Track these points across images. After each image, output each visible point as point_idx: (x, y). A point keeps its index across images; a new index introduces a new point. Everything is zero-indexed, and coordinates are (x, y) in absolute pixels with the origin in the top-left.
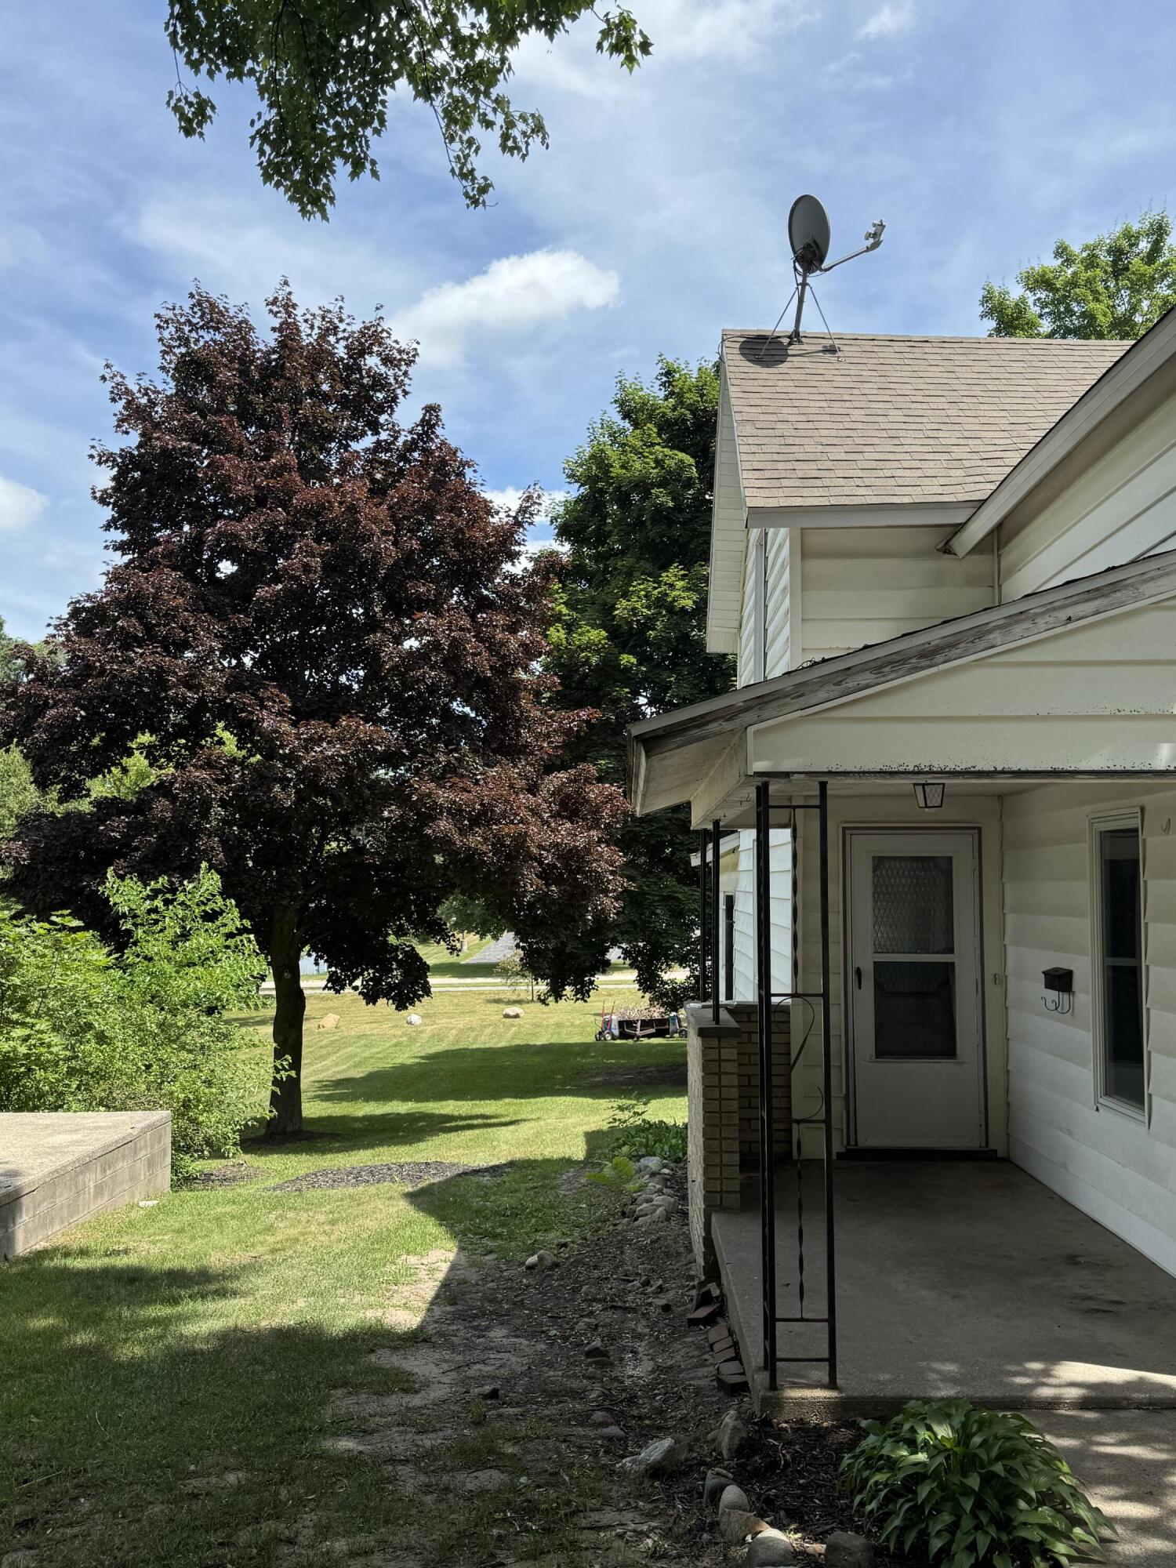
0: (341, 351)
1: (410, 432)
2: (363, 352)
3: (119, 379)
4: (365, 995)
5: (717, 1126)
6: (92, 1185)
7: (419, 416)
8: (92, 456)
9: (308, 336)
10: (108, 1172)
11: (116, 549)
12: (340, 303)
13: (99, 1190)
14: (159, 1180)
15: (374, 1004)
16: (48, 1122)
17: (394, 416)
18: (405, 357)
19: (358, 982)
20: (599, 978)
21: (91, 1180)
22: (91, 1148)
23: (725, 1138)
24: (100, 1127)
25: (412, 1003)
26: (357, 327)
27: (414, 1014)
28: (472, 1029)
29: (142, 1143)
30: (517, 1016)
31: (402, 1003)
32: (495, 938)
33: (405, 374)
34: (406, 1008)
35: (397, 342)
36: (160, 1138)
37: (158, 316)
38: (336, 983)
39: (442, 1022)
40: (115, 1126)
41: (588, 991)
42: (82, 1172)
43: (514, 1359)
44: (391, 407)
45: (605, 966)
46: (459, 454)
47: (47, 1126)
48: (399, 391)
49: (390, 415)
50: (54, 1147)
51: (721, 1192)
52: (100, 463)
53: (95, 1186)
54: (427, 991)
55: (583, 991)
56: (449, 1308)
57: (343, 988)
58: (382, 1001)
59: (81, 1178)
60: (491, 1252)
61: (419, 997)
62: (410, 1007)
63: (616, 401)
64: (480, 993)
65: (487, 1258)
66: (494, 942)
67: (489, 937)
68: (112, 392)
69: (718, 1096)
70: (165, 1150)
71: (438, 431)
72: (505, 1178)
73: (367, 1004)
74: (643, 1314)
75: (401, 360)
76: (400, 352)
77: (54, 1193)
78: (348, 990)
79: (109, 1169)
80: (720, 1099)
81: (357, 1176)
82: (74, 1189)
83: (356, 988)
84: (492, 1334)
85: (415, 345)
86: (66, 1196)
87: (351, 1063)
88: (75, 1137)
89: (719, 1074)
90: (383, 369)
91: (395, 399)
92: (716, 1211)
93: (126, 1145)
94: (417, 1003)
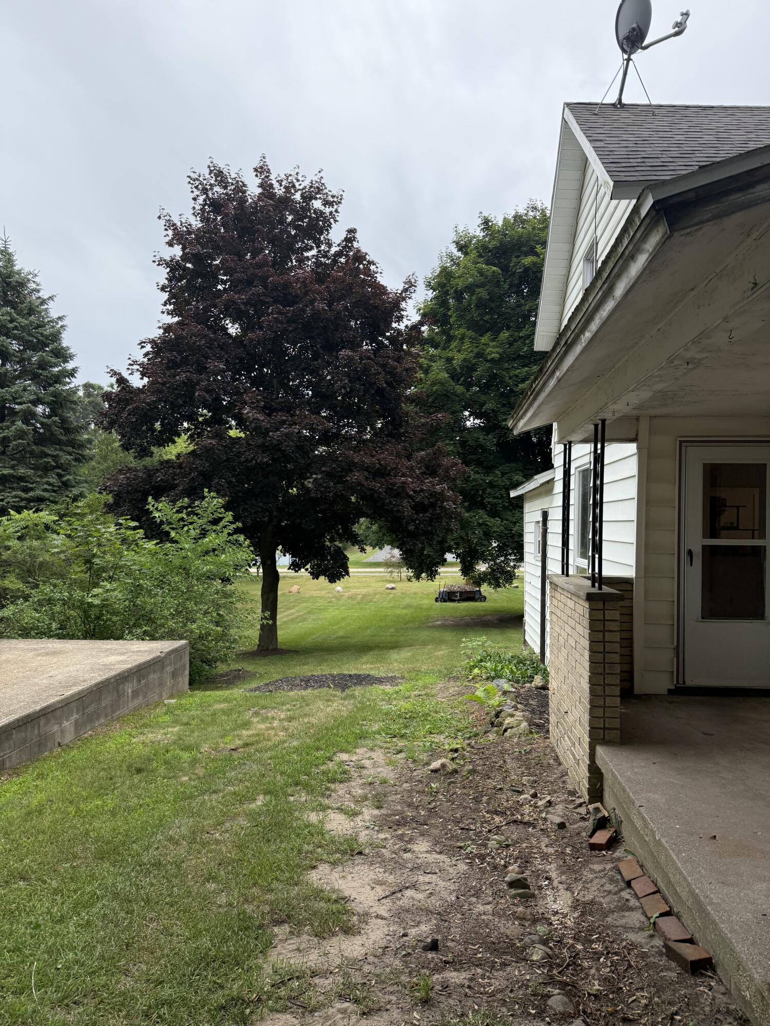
0: (297, 197)
1: (339, 245)
2: (312, 198)
3: (167, 218)
4: (311, 573)
5: (601, 674)
6: (130, 691)
7: (343, 235)
8: (154, 262)
9: (279, 191)
10: (142, 682)
11: (168, 314)
12: (297, 170)
13: (135, 694)
14: (180, 685)
15: (317, 579)
16: (109, 647)
17: (329, 235)
18: (335, 200)
19: (308, 566)
20: (441, 570)
21: (129, 689)
22: (129, 666)
23: (608, 685)
24: (140, 651)
25: (339, 579)
26: (307, 183)
27: (339, 586)
28: (369, 595)
29: (168, 662)
30: (393, 588)
31: (332, 580)
32: (381, 548)
33: (336, 211)
34: (335, 582)
35: (330, 191)
36: (181, 657)
37: (189, 177)
38: (295, 566)
39: (354, 591)
40: (150, 652)
41: (435, 576)
42: (122, 683)
43: (442, 884)
44: (327, 230)
45: (443, 562)
46: (367, 257)
47: (108, 650)
48: (332, 221)
49: (327, 235)
50: (105, 665)
51: (604, 728)
52: (159, 265)
53: (133, 691)
54: (347, 573)
55: (432, 575)
56: (376, 812)
57: (300, 569)
58: (322, 578)
59: (121, 687)
60: (401, 751)
61: (343, 576)
62: (338, 581)
63: (454, 242)
64: (373, 577)
65: (399, 756)
66: (379, 551)
67: (377, 548)
68: (165, 225)
69: (602, 650)
70: (184, 665)
71: (355, 244)
72: (400, 687)
73: (313, 579)
74: (542, 830)
75: (333, 201)
76: (333, 197)
77: (100, 698)
78: (303, 570)
79: (144, 679)
80: (604, 652)
81: (307, 682)
82: (115, 694)
83: (307, 570)
84: (415, 848)
85: (342, 193)
86: (109, 699)
87: (306, 611)
88: (122, 658)
89: (604, 631)
90: (322, 208)
91: (330, 226)
92: (600, 744)
93: (156, 664)
94: (342, 579)
